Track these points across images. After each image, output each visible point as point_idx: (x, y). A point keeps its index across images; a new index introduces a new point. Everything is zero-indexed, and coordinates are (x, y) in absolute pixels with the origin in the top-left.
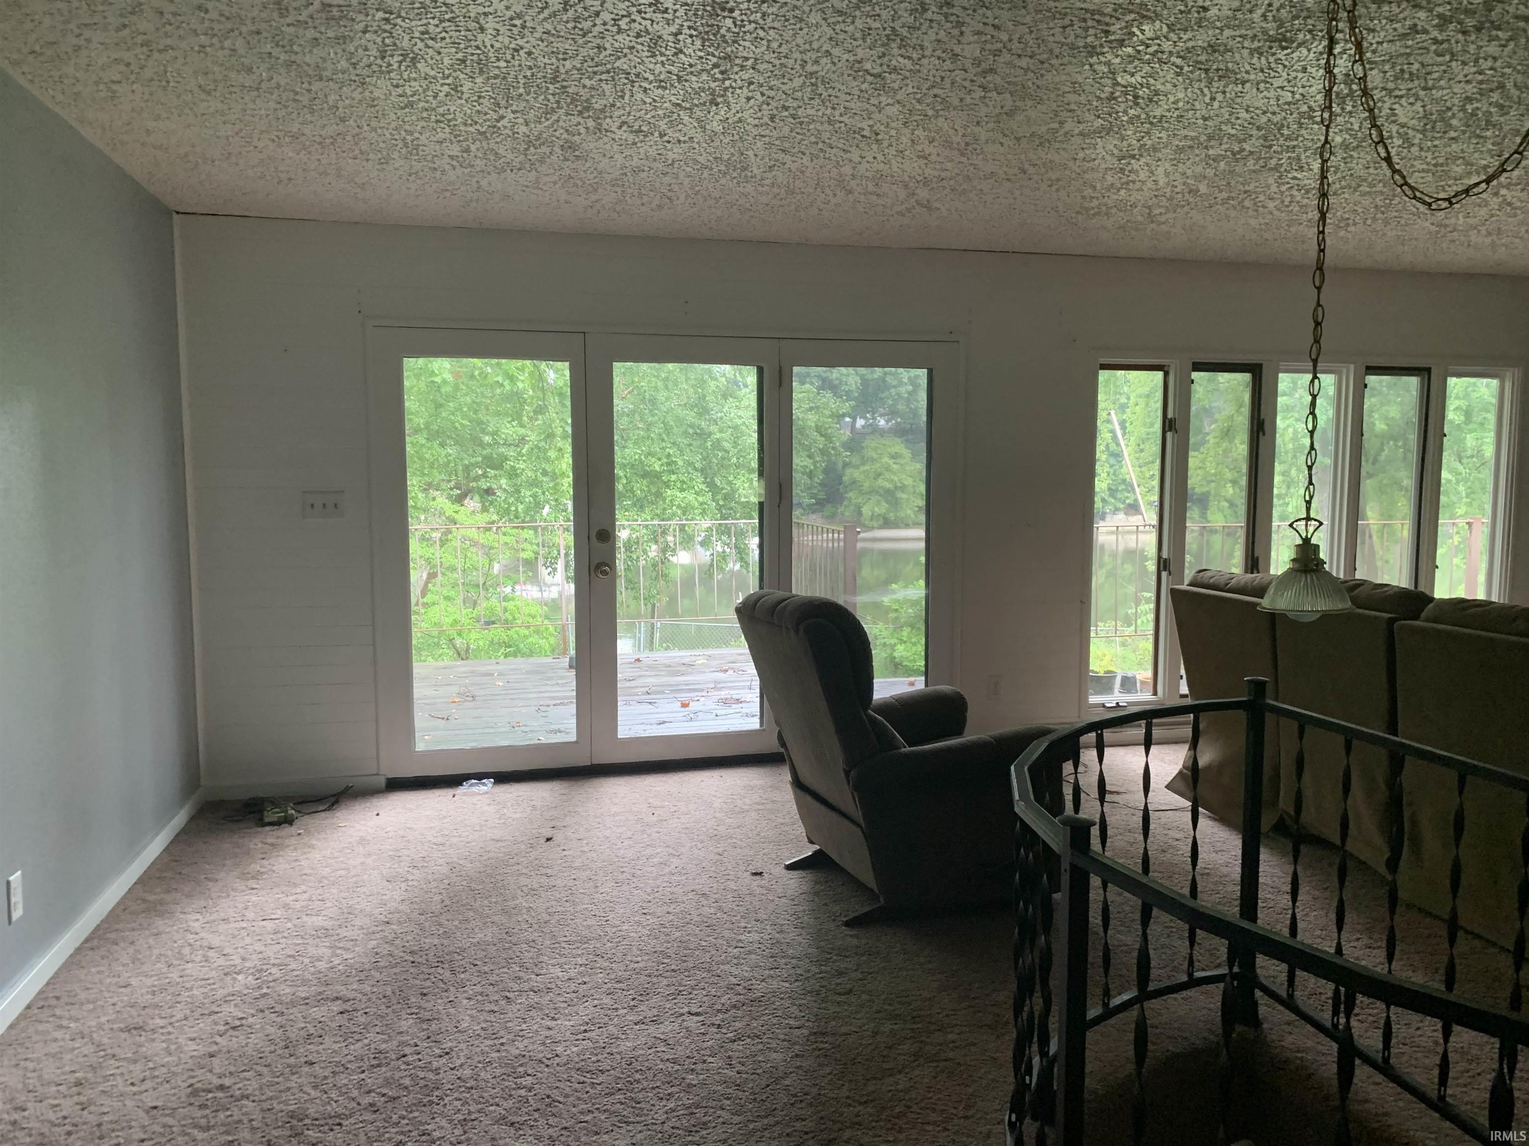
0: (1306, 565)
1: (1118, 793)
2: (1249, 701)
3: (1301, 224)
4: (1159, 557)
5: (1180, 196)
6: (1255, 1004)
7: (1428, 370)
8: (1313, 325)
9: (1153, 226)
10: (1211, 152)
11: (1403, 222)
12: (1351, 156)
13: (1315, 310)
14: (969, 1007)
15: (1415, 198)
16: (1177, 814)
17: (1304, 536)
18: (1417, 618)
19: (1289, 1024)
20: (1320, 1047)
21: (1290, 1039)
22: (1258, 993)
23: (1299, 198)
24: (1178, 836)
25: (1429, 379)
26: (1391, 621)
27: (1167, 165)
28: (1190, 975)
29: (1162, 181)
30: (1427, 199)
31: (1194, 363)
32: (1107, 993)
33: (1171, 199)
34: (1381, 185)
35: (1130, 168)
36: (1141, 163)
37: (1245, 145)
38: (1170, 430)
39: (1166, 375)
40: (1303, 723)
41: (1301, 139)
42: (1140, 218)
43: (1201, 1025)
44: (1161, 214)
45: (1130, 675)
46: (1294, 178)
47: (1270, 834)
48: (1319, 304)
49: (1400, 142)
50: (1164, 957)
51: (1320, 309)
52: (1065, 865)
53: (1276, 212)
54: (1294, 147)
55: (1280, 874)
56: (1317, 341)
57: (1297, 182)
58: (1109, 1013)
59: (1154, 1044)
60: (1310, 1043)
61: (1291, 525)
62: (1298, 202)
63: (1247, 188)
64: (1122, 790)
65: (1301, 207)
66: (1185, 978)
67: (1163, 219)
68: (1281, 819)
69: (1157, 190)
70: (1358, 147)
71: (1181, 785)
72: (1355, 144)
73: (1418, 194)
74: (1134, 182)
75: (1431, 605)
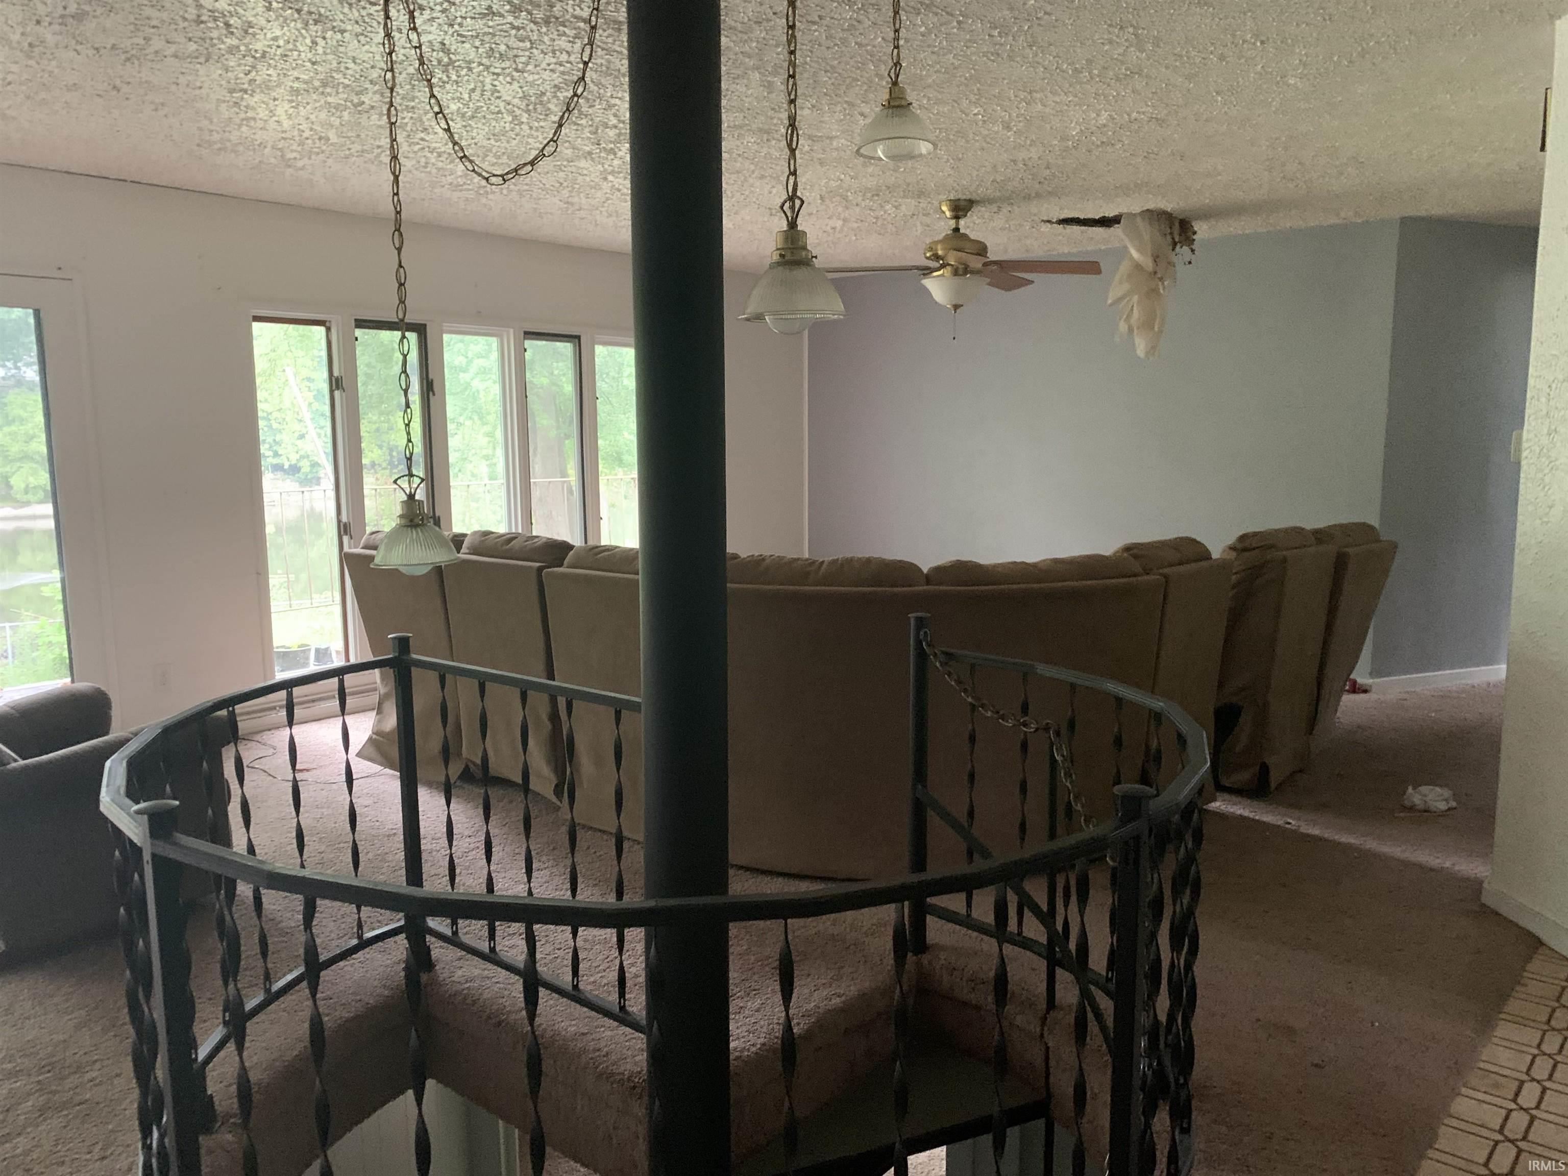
0: (411, 521)
1: (308, 770)
2: (395, 657)
3: (443, 186)
4: (339, 521)
5: (309, 141)
6: (428, 950)
7: (578, 337)
8: (397, 285)
9: (290, 170)
10: (329, 99)
11: (534, 196)
12: (470, 125)
13: (397, 271)
14: (115, 1036)
15: (474, 171)
16: (369, 780)
17: (408, 492)
18: (561, 565)
19: (460, 959)
20: (486, 972)
21: (460, 973)
22: (428, 938)
23: (433, 160)
24: (366, 803)
25: (580, 346)
26: (540, 570)
27: (287, 106)
28: (360, 937)
29: (286, 124)
30: (484, 174)
31: (356, 320)
32: (268, 978)
33: (301, 144)
34: (505, 157)
35: (244, 103)
36: (255, 99)
37: (363, 98)
38: (338, 388)
39: (328, 330)
40: (443, 674)
41: (417, 101)
42: (273, 160)
43: (376, 983)
44: (295, 158)
45: (323, 647)
46: (422, 139)
47: (458, 784)
48: (400, 266)
49: (510, 119)
50: (343, 926)
51: (402, 270)
52: (147, 856)
53: (415, 172)
54: (413, 108)
55: (465, 820)
56: (402, 302)
57: (426, 143)
58: (272, 998)
59: (328, 1015)
60: (477, 972)
61: (395, 482)
62: (434, 164)
63: (378, 143)
64: (311, 766)
65: (439, 169)
66: (355, 942)
67: (300, 164)
68: (467, 768)
69: (283, 132)
70: (473, 117)
71: (372, 751)
72: (470, 113)
73: (476, 168)
74: (254, 119)
75: (572, 552)
